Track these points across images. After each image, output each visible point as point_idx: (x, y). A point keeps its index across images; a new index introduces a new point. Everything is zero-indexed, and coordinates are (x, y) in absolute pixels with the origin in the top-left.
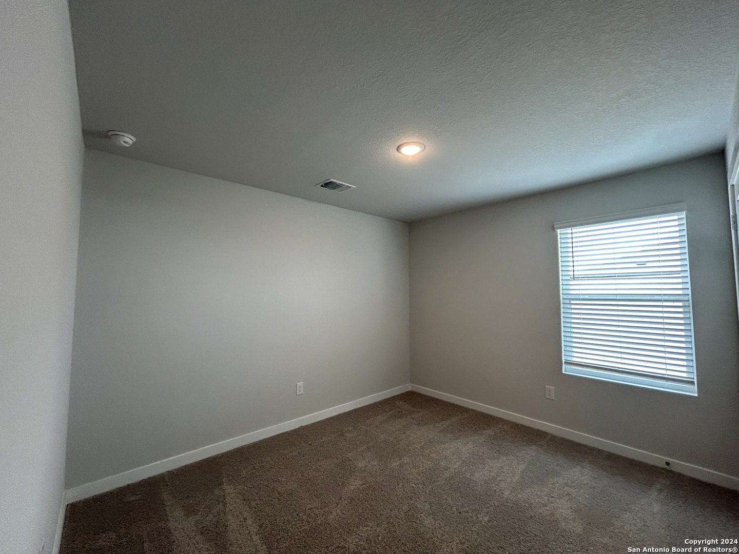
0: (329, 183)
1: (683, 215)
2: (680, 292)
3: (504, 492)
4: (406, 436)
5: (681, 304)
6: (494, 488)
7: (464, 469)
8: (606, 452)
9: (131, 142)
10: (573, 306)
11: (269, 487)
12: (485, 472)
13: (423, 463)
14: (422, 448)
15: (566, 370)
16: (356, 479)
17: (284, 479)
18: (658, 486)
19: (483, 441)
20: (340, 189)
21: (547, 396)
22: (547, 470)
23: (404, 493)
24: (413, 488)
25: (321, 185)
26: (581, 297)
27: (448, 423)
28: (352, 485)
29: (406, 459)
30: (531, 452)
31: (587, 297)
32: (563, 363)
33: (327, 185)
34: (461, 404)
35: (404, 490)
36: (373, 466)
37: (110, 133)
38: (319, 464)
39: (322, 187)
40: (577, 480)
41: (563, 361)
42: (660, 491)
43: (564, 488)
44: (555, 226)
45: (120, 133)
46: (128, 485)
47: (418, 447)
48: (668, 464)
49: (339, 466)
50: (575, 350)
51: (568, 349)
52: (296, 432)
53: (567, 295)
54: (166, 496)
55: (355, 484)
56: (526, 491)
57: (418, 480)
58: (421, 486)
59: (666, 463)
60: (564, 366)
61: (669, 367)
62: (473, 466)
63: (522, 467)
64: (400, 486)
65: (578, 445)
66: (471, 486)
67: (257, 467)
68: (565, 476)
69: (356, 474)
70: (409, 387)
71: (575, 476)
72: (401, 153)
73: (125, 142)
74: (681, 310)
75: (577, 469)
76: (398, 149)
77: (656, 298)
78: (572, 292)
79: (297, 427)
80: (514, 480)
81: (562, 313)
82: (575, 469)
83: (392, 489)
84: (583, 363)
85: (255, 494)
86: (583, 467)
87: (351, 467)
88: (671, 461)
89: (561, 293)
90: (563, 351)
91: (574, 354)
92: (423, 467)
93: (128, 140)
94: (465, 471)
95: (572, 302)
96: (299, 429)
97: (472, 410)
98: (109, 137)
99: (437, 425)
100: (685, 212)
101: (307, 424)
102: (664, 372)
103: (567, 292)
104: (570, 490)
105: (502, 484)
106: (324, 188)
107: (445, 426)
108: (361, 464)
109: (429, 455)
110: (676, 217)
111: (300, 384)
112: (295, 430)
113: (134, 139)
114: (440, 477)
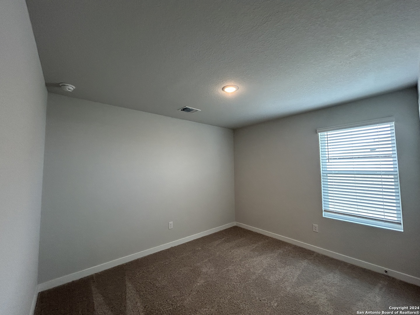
0: (186, 108)
1: (393, 124)
2: (392, 170)
3: (287, 288)
4: (231, 253)
5: (392, 177)
6: (282, 286)
7: (264, 274)
8: (349, 264)
9: (72, 89)
10: (329, 178)
11: (151, 284)
12: (276, 276)
13: (240, 269)
14: (241, 261)
15: (325, 215)
16: (201, 279)
17: (160, 279)
18: (380, 285)
19: (276, 257)
20: (192, 112)
21: (314, 230)
22: (313, 275)
23: (228, 288)
24: (234, 285)
25: (181, 109)
26: (333, 172)
27: (256, 245)
28: (199, 283)
29: (230, 268)
30: (304, 264)
31: (337, 172)
32: (323, 211)
33: (185, 109)
34: (264, 234)
35: (228, 286)
36: (212, 271)
37: (61, 85)
38: (180, 270)
39: (182, 111)
40: (331, 281)
41: (323, 210)
42: (381, 289)
43: (323, 286)
44: (317, 131)
45: (66, 84)
46: (73, 282)
47: (238, 260)
48: (386, 272)
49: (192, 271)
50: (330, 203)
51: (326, 203)
52: (168, 251)
53: (325, 171)
54: (93, 288)
55: (201, 282)
56: (300, 288)
57: (237, 280)
58: (238, 284)
59: (385, 271)
60: (324, 213)
61: (386, 214)
62: (269, 272)
63: (299, 272)
64: (226, 284)
65: (332, 259)
66: (268, 284)
67: (145, 271)
68: (324, 278)
69: (201, 276)
70: (235, 224)
71: (330, 279)
72: (225, 91)
73: (69, 89)
74: (393, 180)
75: (331, 275)
76: (223, 89)
77: (378, 173)
78: (328, 169)
79: (169, 247)
80: (294, 281)
81: (322, 182)
82: (329, 275)
83: (222, 286)
84: (335, 211)
85: (143, 287)
86: (335, 273)
87: (198, 272)
88: (389, 270)
89: (321, 170)
90: (323, 204)
91: (330, 205)
92: (240, 272)
93: (71, 88)
94: (265, 275)
95: (328, 175)
96: (170, 248)
97: (271, 237)
98: (60, 87)
99: (250, 247)
100: (394, 122)
101: (175, 246)
102: (383, 217)
103: (325, 169)
104: (327, 287)
105: (287, 284)
106: (183, 111)
107: (254, 247)
108: (204, 270)
109: (244, 265)
110: (389, 125)
111: (171, 223)
112: (168, 250)
113: (74, 87)
114: (250, 278)
